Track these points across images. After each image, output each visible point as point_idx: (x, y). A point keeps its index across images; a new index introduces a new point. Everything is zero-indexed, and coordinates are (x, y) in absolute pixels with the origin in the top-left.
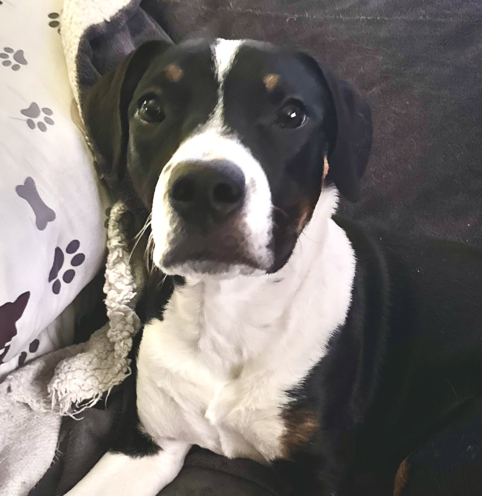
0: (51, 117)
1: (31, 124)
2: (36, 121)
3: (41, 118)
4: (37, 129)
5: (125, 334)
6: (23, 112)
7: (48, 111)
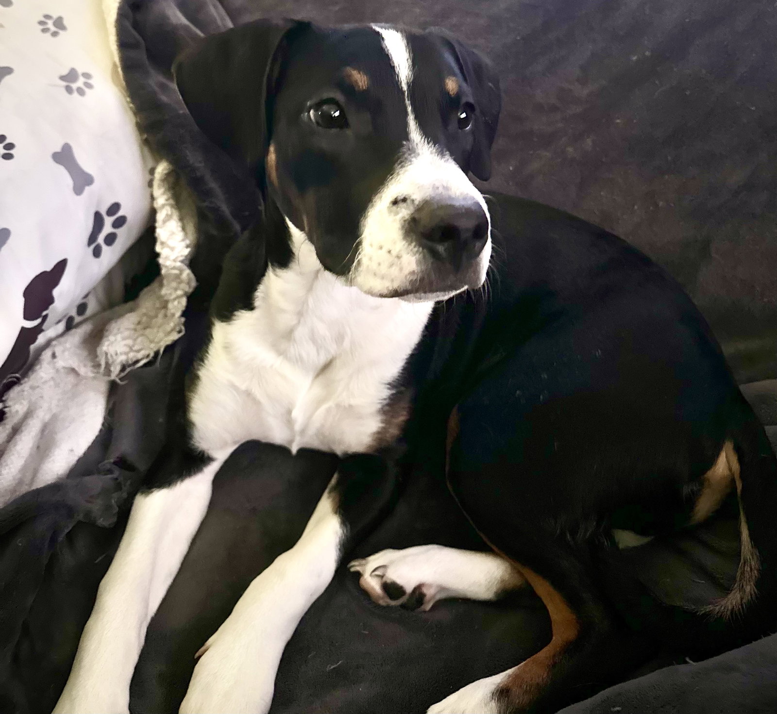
0: (89, 81)
1: (69, 90)
2: (74, 86)
3: (80, 83)
4: (75, 94)
5: (180, 292)
6: (62, 78)
7: (87, 76)
